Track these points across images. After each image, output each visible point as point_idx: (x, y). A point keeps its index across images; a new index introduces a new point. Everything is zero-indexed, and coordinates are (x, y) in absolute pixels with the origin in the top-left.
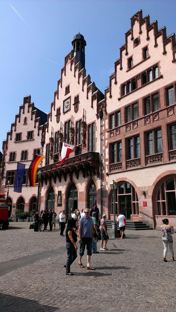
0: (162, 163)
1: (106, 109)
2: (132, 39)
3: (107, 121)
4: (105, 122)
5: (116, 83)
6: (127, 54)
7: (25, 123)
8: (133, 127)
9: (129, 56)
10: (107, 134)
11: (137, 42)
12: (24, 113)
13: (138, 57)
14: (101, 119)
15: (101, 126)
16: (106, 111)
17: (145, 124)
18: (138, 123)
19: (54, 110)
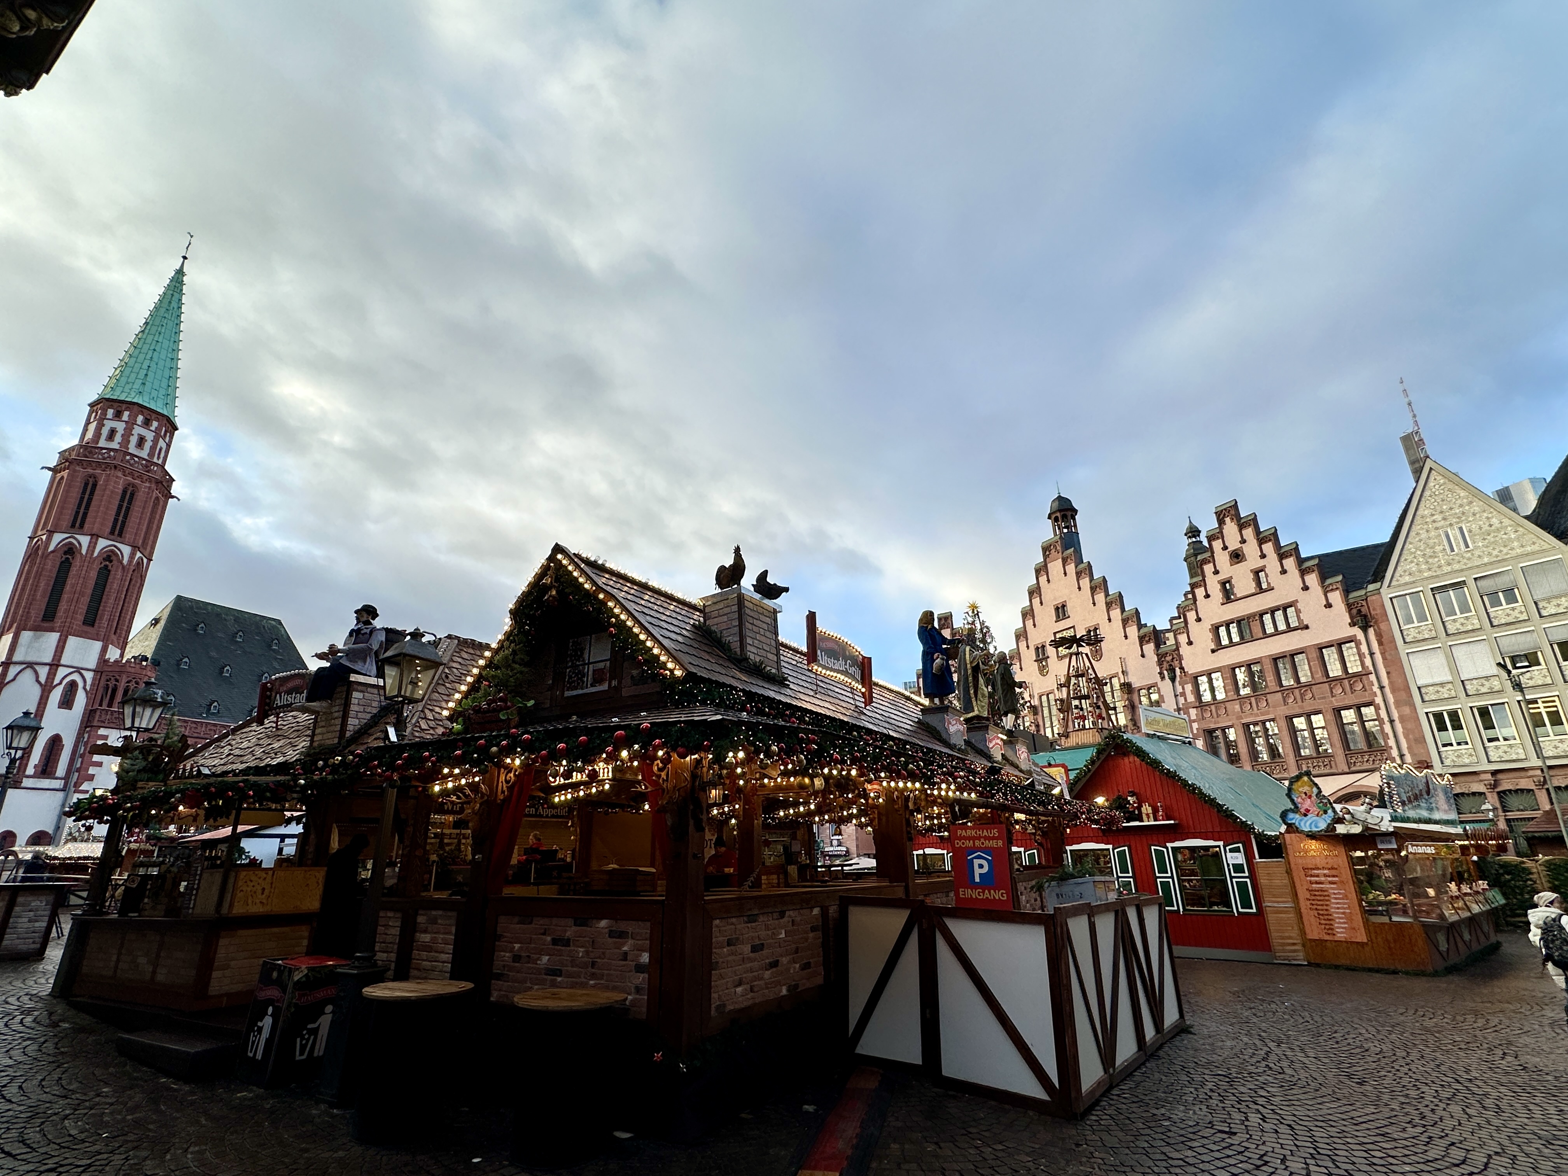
0: (1334, 771)
1: (1181, 663)
2: (1225, 548)
3: (1189, 688)
4: (1183, 688)
5: (1199, 620)
6: (1216, 572)
8: (1258, 706)
9: (1222, 576)
10: (1193, 712)
11: (1237, 557)
13: (1243, 584)
14: (1173, 680)
15: (1176, 696)
16: (1182, 668)
17: (1285, 703)
18: (1269, 701)
19: (1028, 647)
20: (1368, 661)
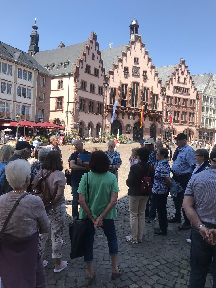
2: (181, 69)
3: (166, 98)
5: (172, 83)
6: (178, 74)
7: (93, 59)
10: (165, 105)
11: (182, 73)
12: (92, 48)
13: (182, 80)
14: (163, 95)
16: (165, 93)
18: (180, 107)
20: (196, 105)
